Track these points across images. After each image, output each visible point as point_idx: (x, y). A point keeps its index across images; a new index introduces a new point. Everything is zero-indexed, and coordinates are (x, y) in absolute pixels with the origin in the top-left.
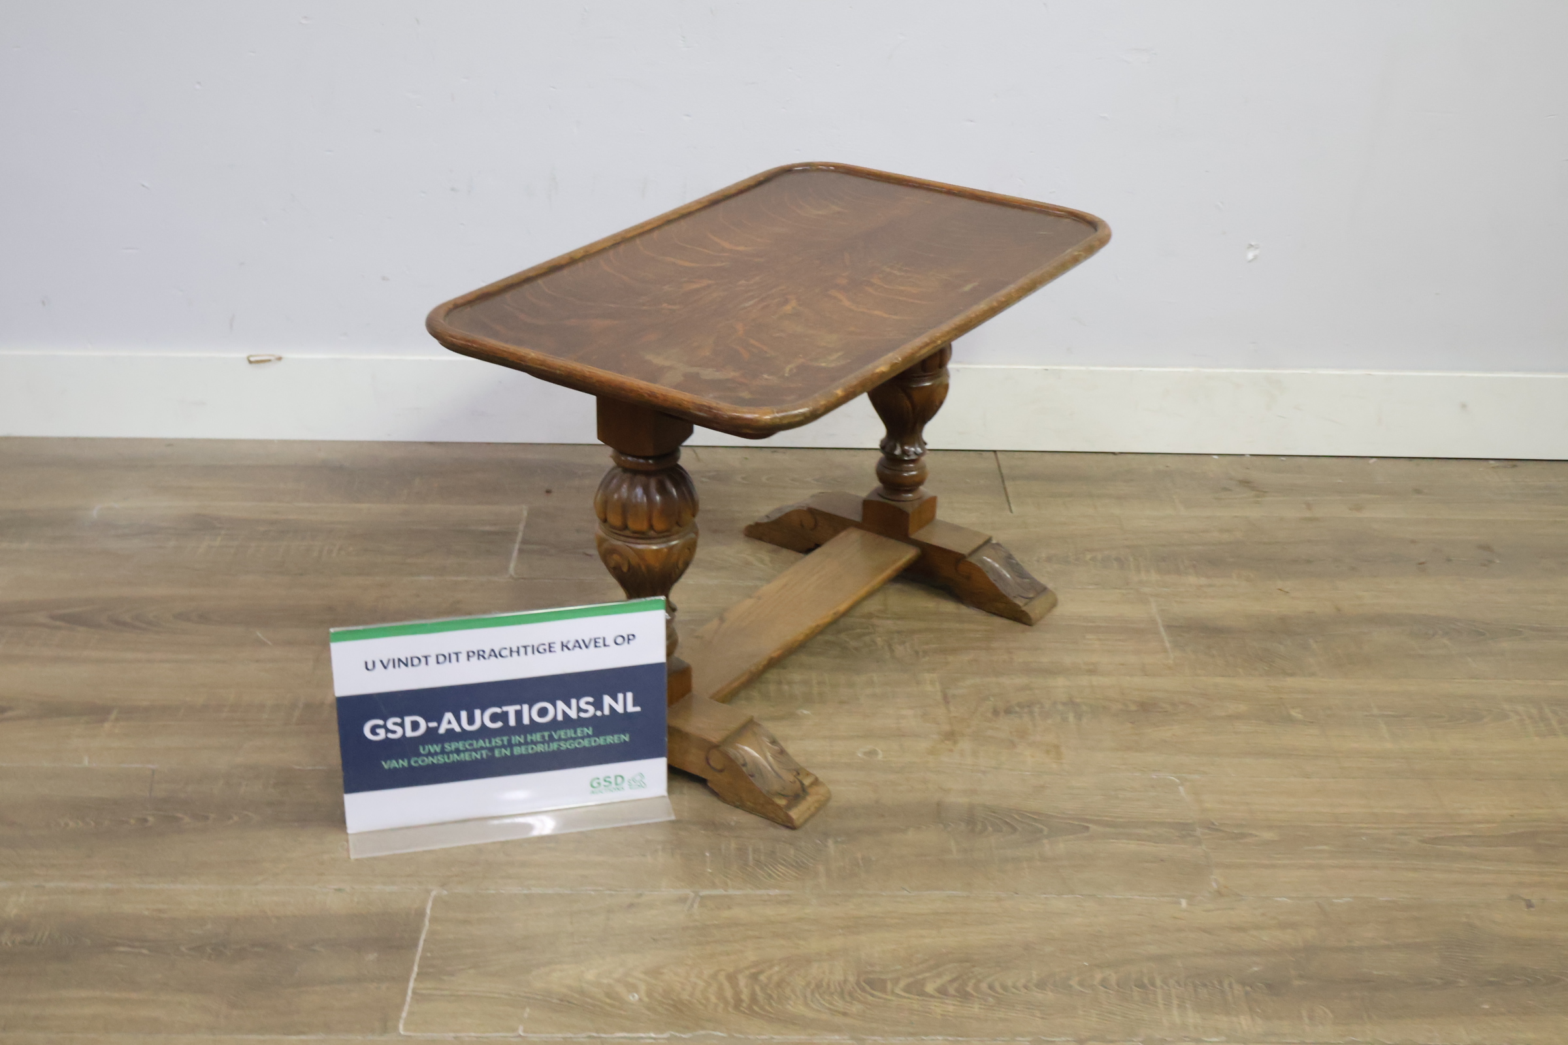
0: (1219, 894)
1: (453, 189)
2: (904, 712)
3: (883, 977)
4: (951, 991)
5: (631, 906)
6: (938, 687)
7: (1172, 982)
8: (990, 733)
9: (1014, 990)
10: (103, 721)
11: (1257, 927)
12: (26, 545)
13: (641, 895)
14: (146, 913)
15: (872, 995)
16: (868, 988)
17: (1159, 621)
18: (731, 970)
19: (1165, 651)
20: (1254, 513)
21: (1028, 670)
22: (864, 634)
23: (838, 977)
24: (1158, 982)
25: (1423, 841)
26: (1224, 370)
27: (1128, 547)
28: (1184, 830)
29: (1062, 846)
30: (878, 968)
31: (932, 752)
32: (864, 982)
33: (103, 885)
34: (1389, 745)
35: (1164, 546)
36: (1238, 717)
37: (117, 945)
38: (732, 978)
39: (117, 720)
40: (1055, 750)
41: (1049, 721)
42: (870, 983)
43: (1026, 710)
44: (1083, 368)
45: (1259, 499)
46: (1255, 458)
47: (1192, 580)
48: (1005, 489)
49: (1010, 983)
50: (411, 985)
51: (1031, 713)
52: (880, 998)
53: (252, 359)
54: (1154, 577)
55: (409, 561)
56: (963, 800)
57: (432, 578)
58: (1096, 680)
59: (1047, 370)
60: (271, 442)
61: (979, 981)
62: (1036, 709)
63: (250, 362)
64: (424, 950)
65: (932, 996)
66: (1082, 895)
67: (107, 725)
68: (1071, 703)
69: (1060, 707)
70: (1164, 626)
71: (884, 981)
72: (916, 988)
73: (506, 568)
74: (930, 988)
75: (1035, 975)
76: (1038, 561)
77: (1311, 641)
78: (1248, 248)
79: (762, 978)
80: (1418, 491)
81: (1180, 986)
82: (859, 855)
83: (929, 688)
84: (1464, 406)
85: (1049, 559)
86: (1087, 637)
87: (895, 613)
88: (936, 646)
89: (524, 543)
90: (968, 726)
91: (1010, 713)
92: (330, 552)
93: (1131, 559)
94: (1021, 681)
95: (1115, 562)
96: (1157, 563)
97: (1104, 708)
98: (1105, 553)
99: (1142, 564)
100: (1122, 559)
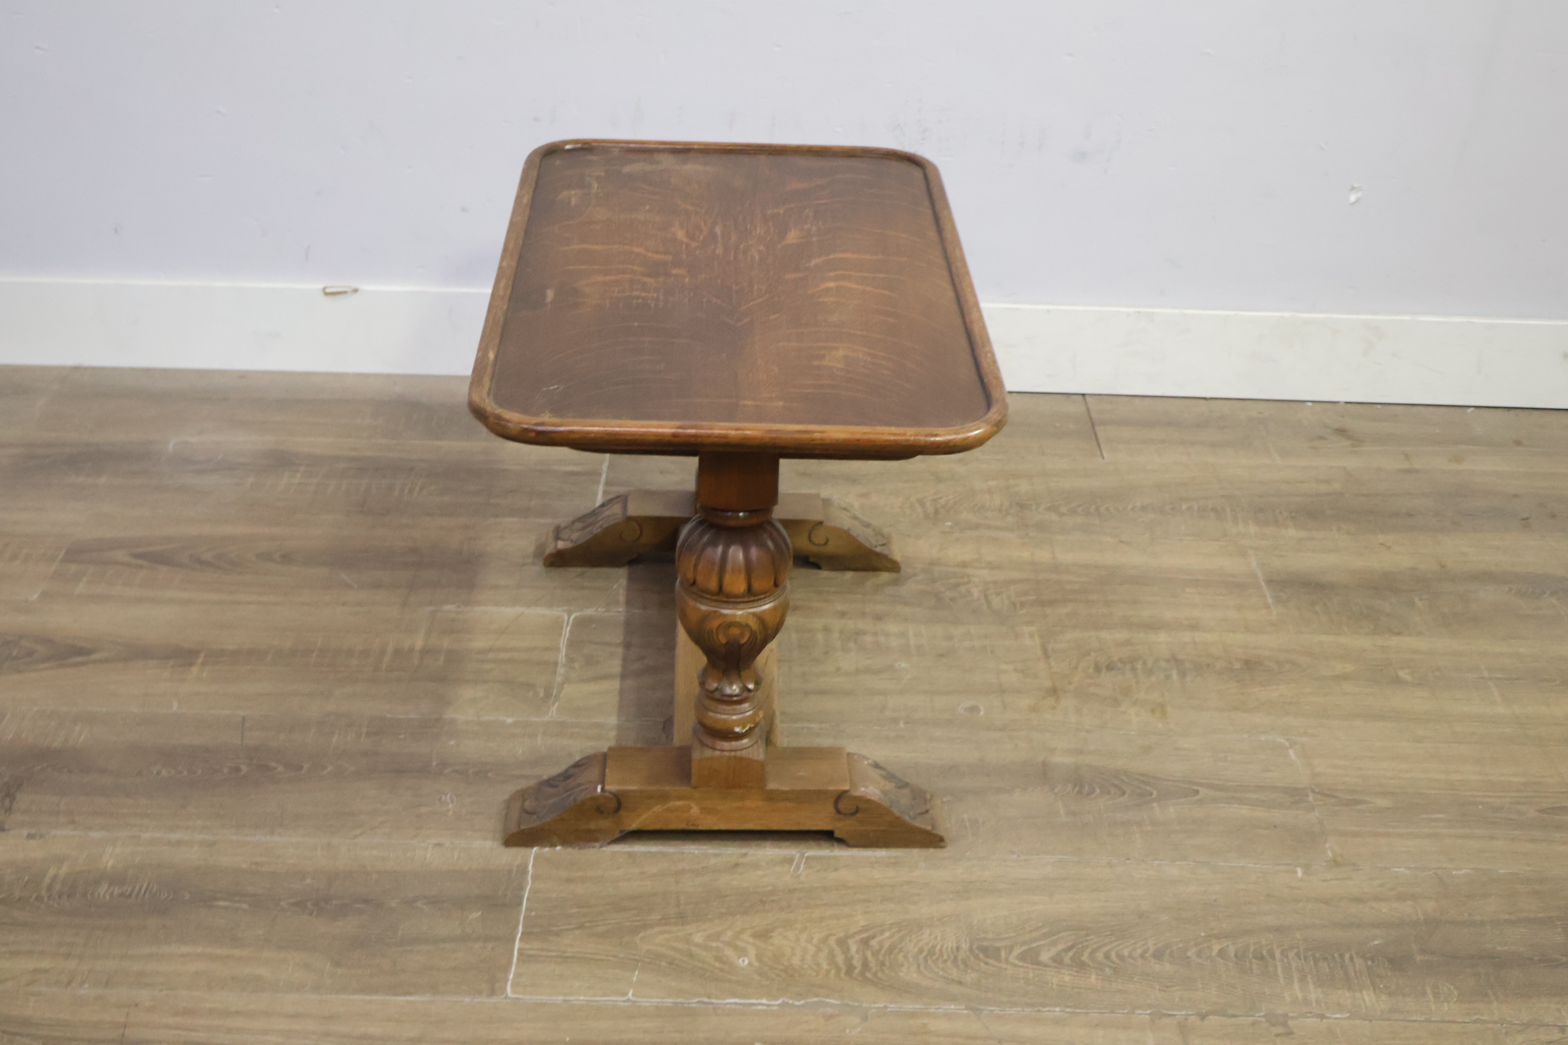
0: (1335, 863)
2: (1004, 667)
3: (997, 944)
4: (1067, 960)
5: (737, 865)
6: (1037, 640)
7: (1291, 954)
8: (1092, 690)
9: (1131, 961)
10: (191, 664)
11: (1377, 898)
12: (103, 480)
13: (745, 855)
14: (244, 866)
15: (986, 963)
16: (981, 956)
17: (1260, 575)
18: (842, 934)
19: (1267, 607)
20: (1352, 463)
21: (1128, 624)
22: (958, 585)
23: (951, 944)
24: (1278, 954)
25: (1540, 811)
26: (1322, 316)
27: (1224, 497)
28: (1295, 795)
29: (1172, 811)
30: (990, 936)
31: (1034, 709)
32: (978, 948)
33: (200, 837)
34: (1501, 710)
35: (1261, 496)
36: (1345, 677)
37: (216, 899)
38: (842, 943)
39: (203, 664)
40: (1159, 709)
41: (1153, 679)
42: (985, 950)
43: (1128, 666)
44: (1176, 311)
45: (1355, 449)
46: (1349, 405)
47: (1292, 532)
48: (1095, 433)
49: (1126, 953)
50: (517, 945)
51: (1134, 670)
52: (994, 966)
53: (328, 290)
54: (1253, 529)
55: (492, 501)
56: (1069, 760)
58: (1199, 636)
59: (1139, 312)
60: (346, 375)
61: (1094, 951)
62: (1139, 666)
63: (327, 294)
64: (527, 909)
65: (1046, 966)
66: (1194, 862)
67: (194, 670)
68: (1174, 660)
69: (1163, 664)
70: (1264, 580)
71: (998, 949)
72: (1030, 957)
74: (1045, 957)
75: (1151, 945)
76: (1132, 509)
77: (1416, 600)
78: (1351, 190)
79: (874, 943)
80: (1518, 443)
81: (1300, 959)
82: (966, 816)
83: (1028, 642)
85: (1144, 509)
86: (1187, 591)
87: (990, 563)
88: (1033, 598)
89: (607, 483)
90: (1070, 683)
91: (1112, 669)
92: (411, 491)
93: (1228, 509)
94: (1121, 635)
95: (1211, 513)
96: (1255, 515)
97: (1208, 665)
98: (1201, 503)
99: (1239, 515)
100: (1219, 509)
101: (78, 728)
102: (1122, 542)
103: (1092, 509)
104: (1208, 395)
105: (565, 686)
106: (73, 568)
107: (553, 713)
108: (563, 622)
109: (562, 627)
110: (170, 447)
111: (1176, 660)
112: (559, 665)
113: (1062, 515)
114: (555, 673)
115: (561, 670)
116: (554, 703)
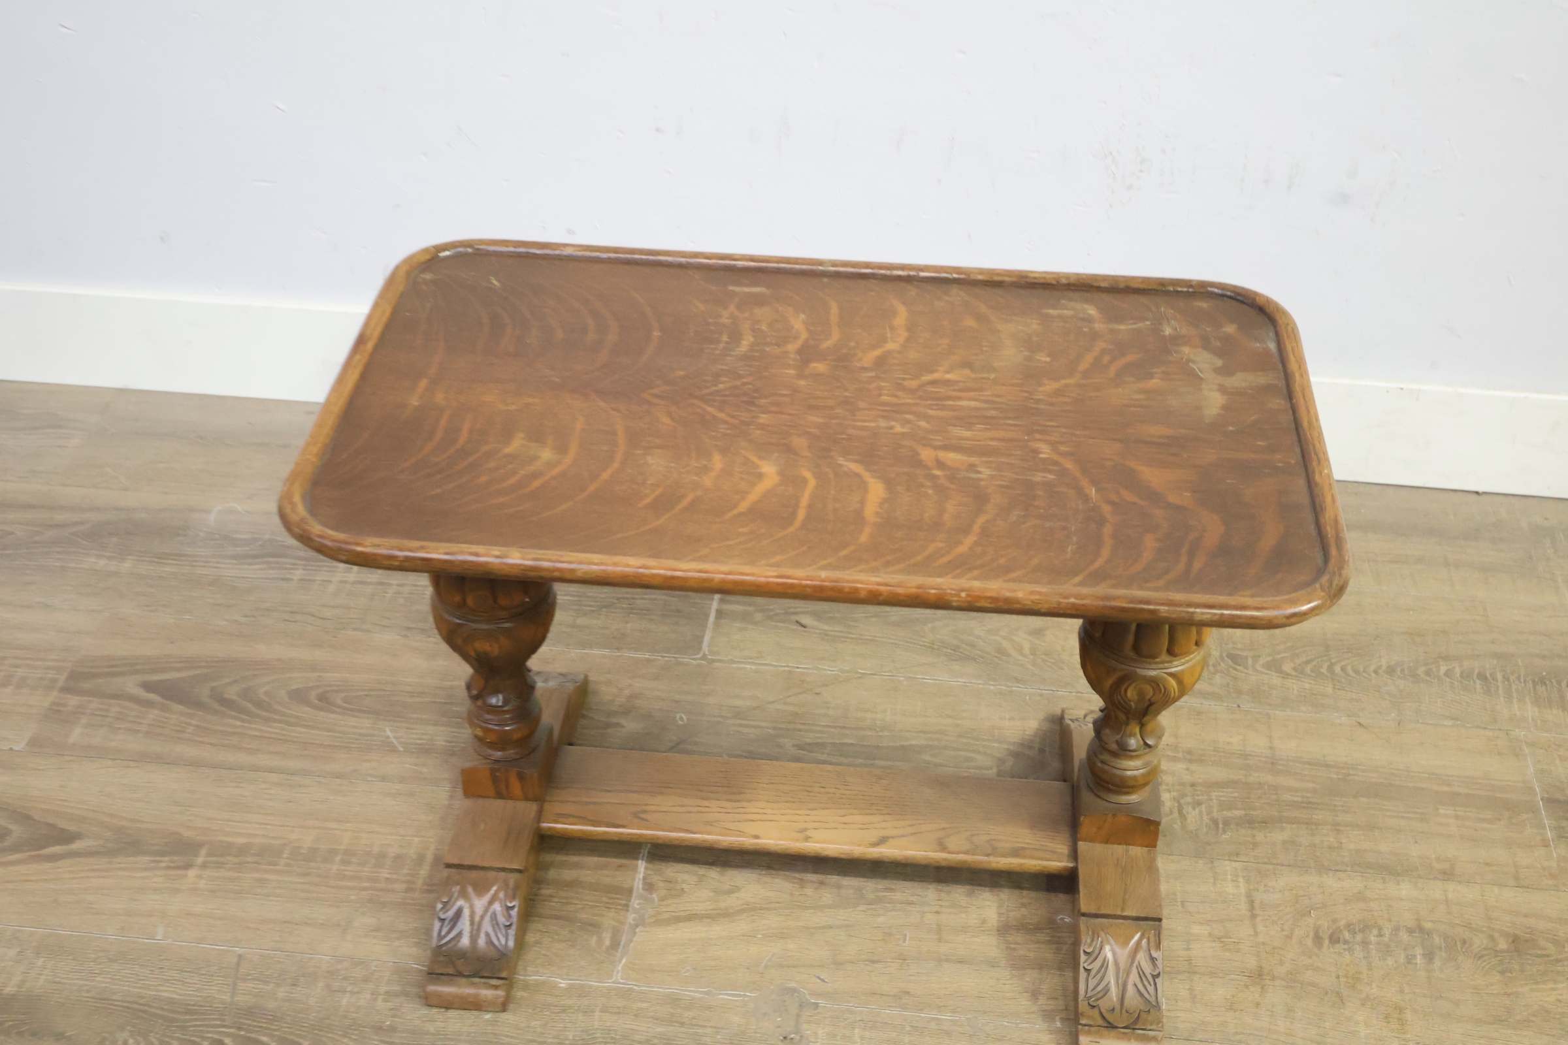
1: (658, 130)
2: (1196, 929)
6: (1242, 886)
8: (1309, 975)
10: (187, 866)
12: (126, 565)
17: (1538, 789)
19: (1546, 843)
21: (1362, 865)
27: (1497, 656)
35: (1544, 657)
39: (204, 865)
40: (1396, 1015)
41: (1390, 962)
43: (1359, 937)
44: (1450, 389)
51: (1365, 943)
54: (1531, 711)
55: (581, 621)
57: (606, 652)
58: (1454, 890)
59: (1402, 389)
62: (1373, 938)
67: (192, 873)
68: (1418, 930)
69: (1404, 936)
70: (1543, 799)
73: (699, 640)
76: (1376, 672)
83: (1230, 888)
85: (1391, 671)
86: (1441, 811)
87: (1189, 752)
88: (1240, 813)
90: (1281, 963)
91: (1338, 942)
93: (1499, 677)
94: (1352, 883)
95: (1478, 682)
96: (1534, 688)
97: (1464, 942)
98: (1466, 664)
99: (1514, 687)
100: (1488, 676)
101: (40, 962)
102: (1360, 724)
103: (1324, 670)
104: (1480, 490)
105: (637, 930)
106: (73, 701)
107: (618, 976)
110: (212, 517)
111: (1421, 929)
112: (634, 894)
113: (1286, 676)
114: (626, 907)
115: (635, 903)
116: (620, 961)
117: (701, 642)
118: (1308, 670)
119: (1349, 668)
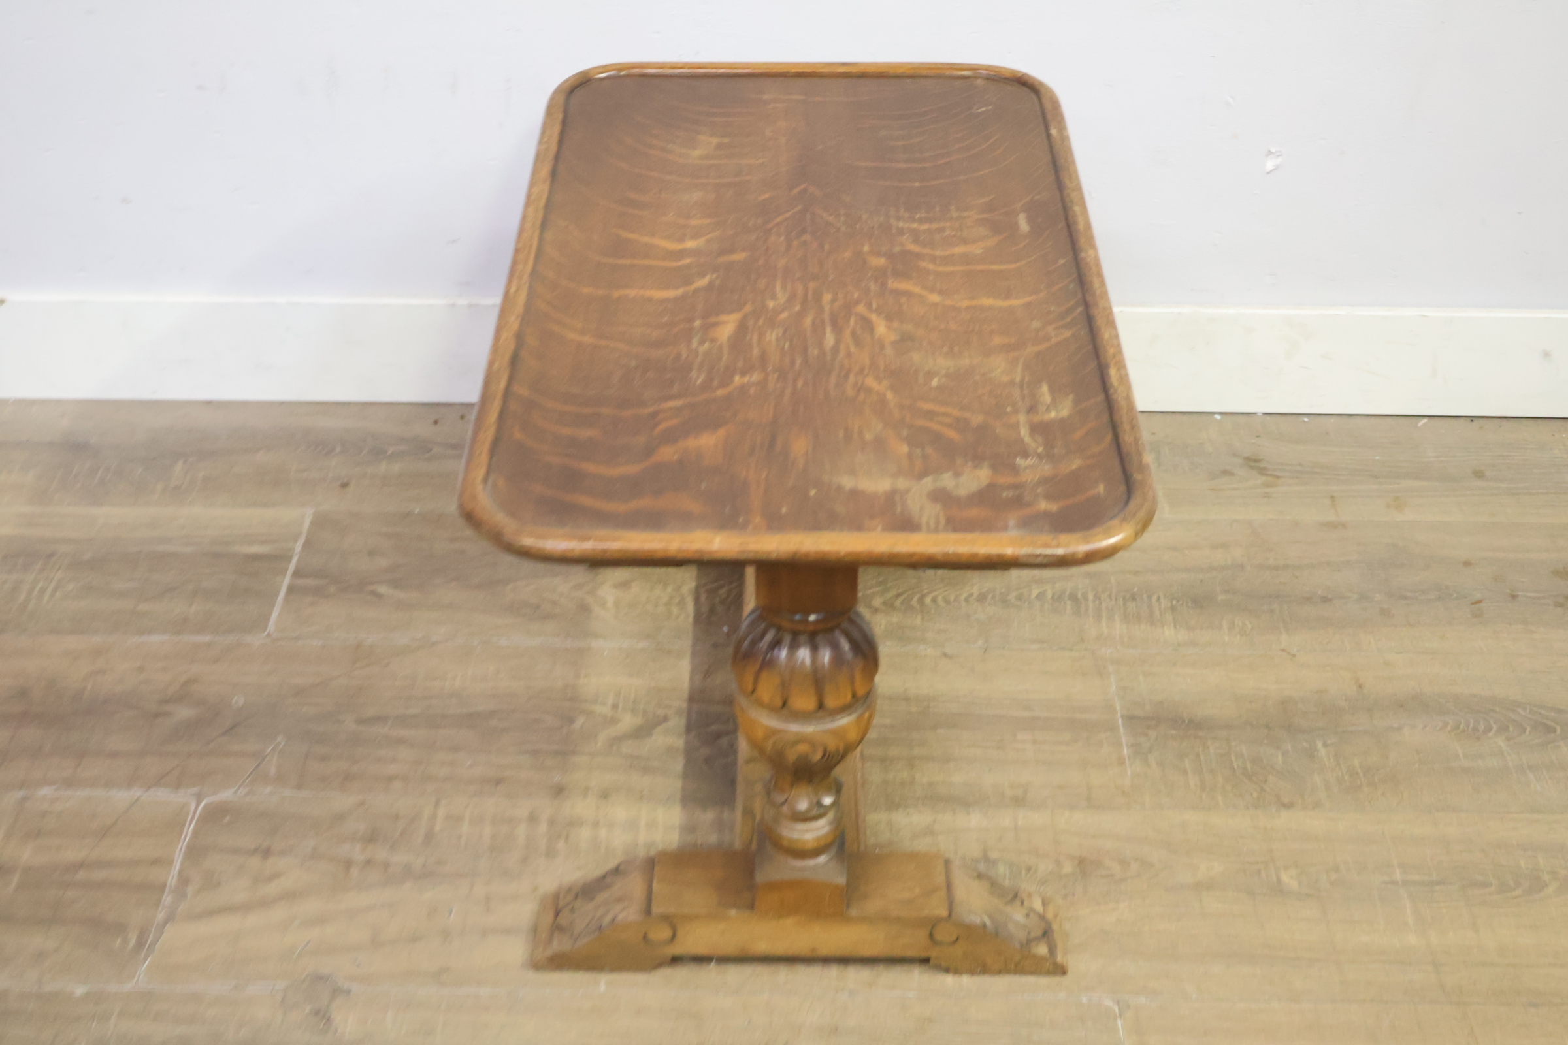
17: (1118, 708)
20: (1260, 514)
21: (933, 798)
26: (1231, 311)
27: (1091, 575)
34: (1412, 939)
35: (1136, 573)
36: (1208, 885)
45: (1269, 490)
46: (1268, 418)
47: (1169, 633)
54: (1119, 628)
55: (142, 607)
57: (165, 637)
58: (1023, 817)
70: (1122, 716)
76: (966, 600)
77: (1320, 744)
78: (1267, 155)
80: (1479, 474)
84: (1547, 355)
85: (982, 598)
89: (297, 574)
92: (42, 591)
93: (1091, 597)
94: (922, 818)
95: (1069, 603)
96: (1125, 604)
97: (1029, 869)
98: (1058, 585)
99: (1104, 605)
100: (1079, 596)
102: (945, 655)
103: (914, 602)
105: (166, 927)
107: (141, 977)
108: (188, 815)
109: (184, 825)
112: (167, 889)
114: (157, 904)
115: (167, 899)
116: (145, 960)
117: (268, 619)
118: (898, 603)
119: (940, 599)
